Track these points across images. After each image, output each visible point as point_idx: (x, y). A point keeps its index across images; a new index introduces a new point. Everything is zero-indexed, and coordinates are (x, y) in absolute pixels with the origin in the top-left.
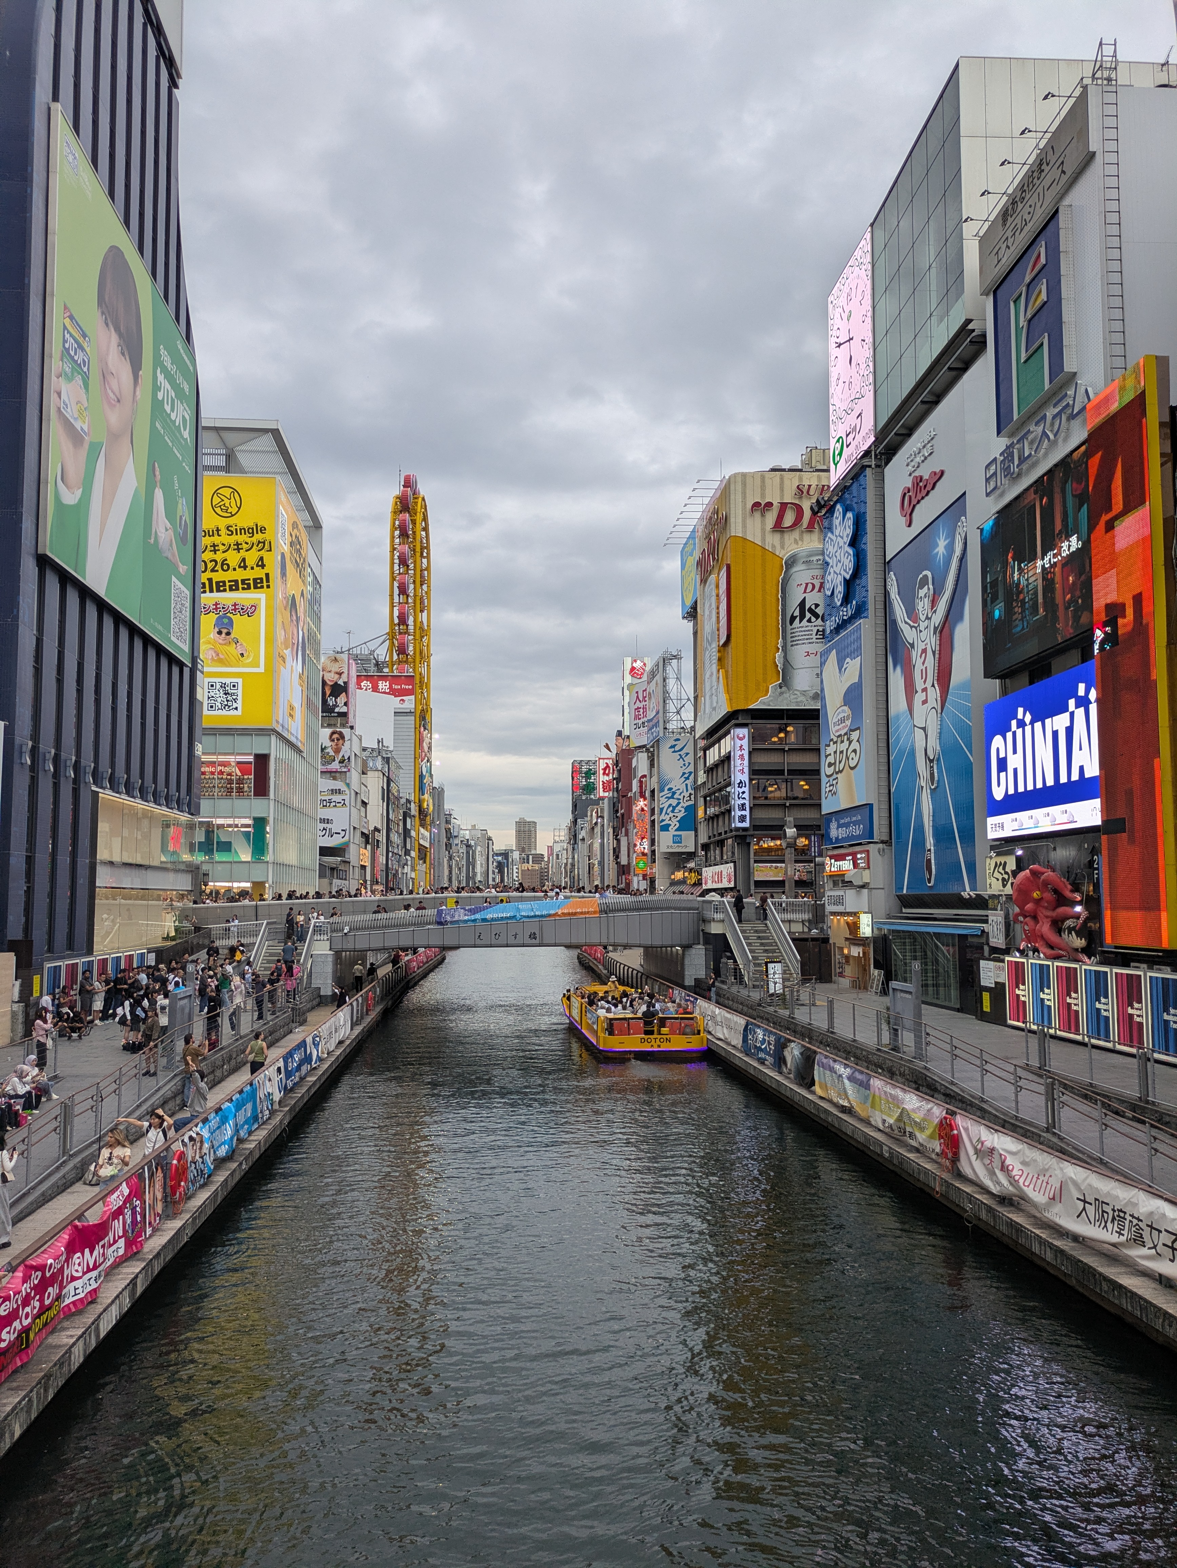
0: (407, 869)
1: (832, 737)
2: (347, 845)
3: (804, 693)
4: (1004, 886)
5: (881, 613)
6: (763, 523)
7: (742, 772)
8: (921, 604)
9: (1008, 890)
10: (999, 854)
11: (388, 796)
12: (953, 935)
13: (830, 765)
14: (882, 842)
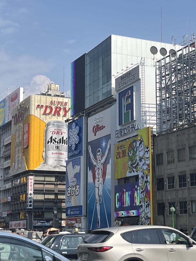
3: (51, 166)
6: (40, 112)
7: (31, 190)
8: (98, 157)
13: (69, 193)
14: (85, 216)
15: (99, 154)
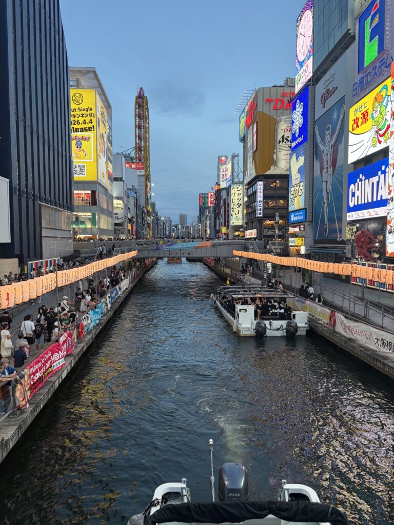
0: (144, 231)
1: (293, 184)
2: (123, 222)
3: (283, 169)
4: (352, 236)
5: (312, 140)
6: (270, 107)
7: (260, 197)
8: (327, 137)
9: (353, 238)
10: (351, 226)
11: (136, 205)
12: (333, 253)
13: (292, 195)
14: (309, 221)
15: (327, 133)
